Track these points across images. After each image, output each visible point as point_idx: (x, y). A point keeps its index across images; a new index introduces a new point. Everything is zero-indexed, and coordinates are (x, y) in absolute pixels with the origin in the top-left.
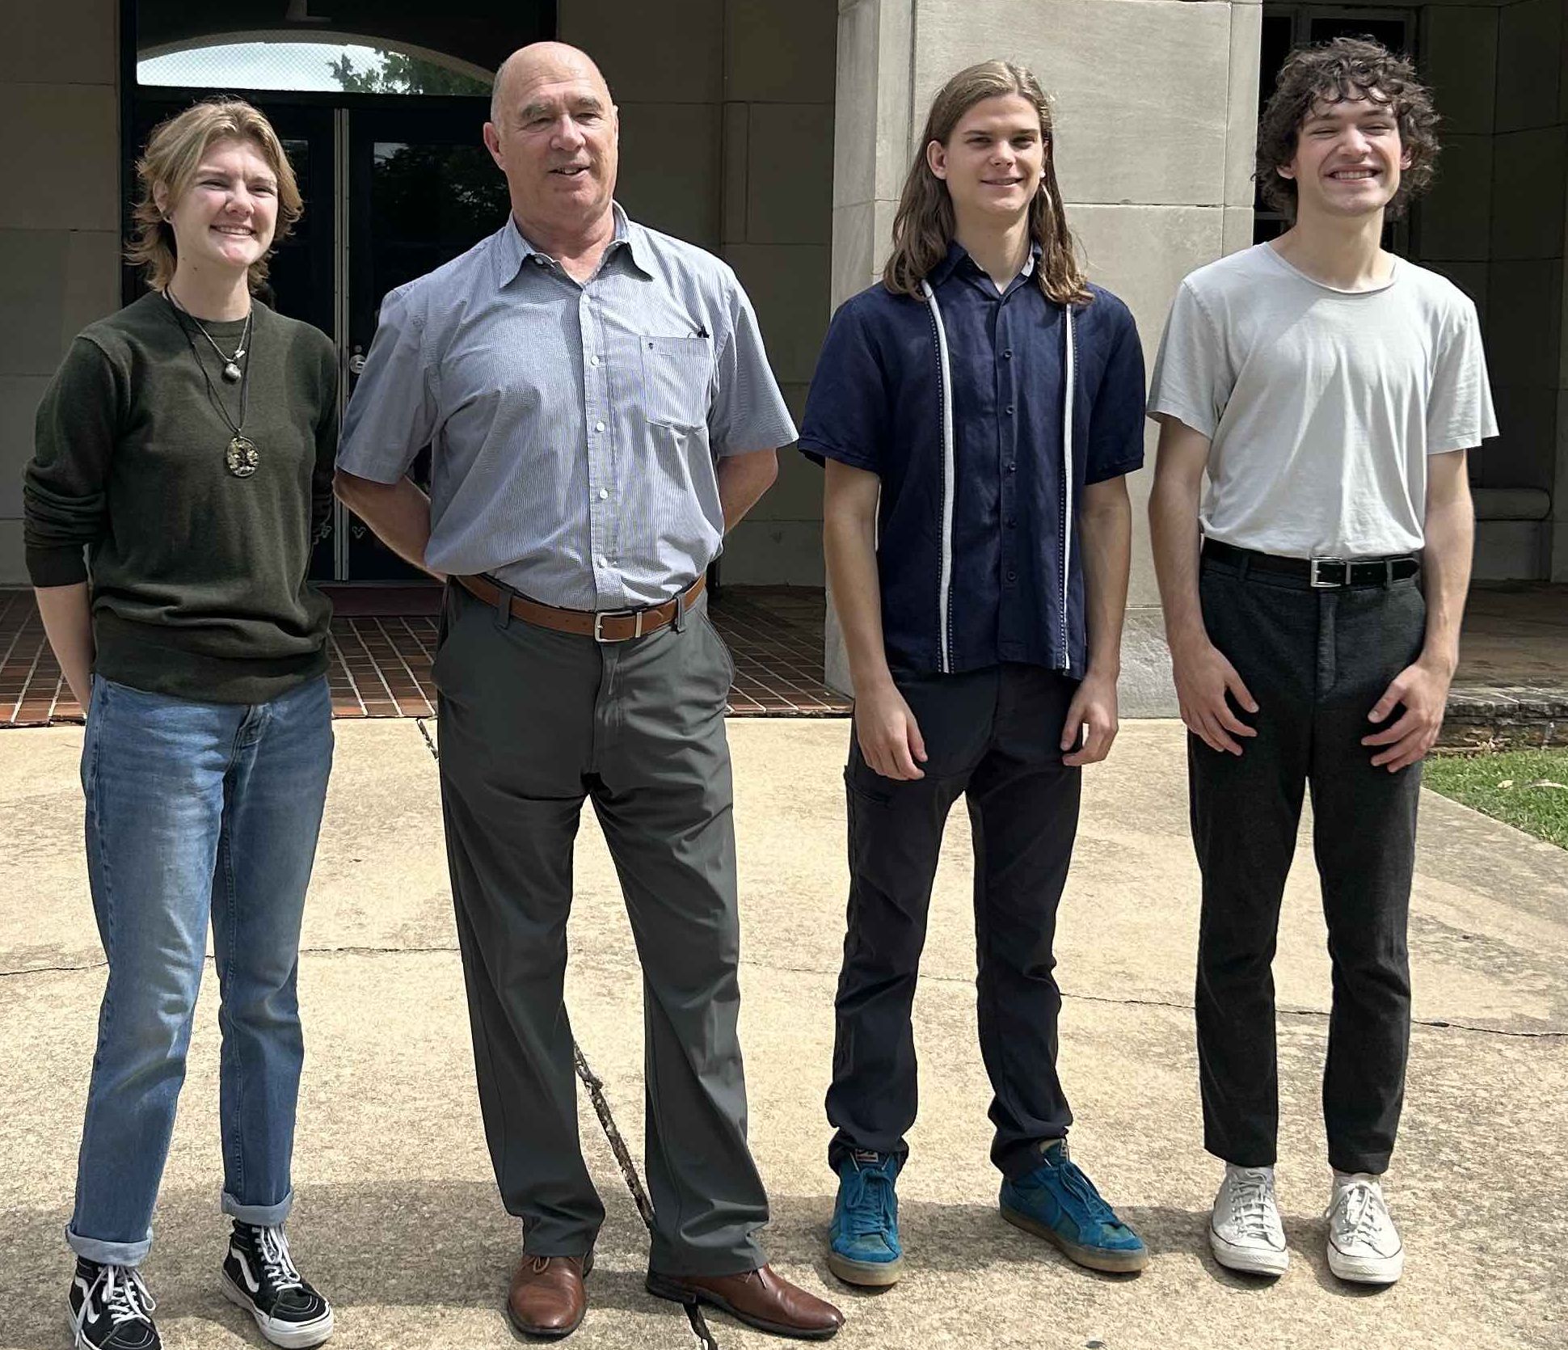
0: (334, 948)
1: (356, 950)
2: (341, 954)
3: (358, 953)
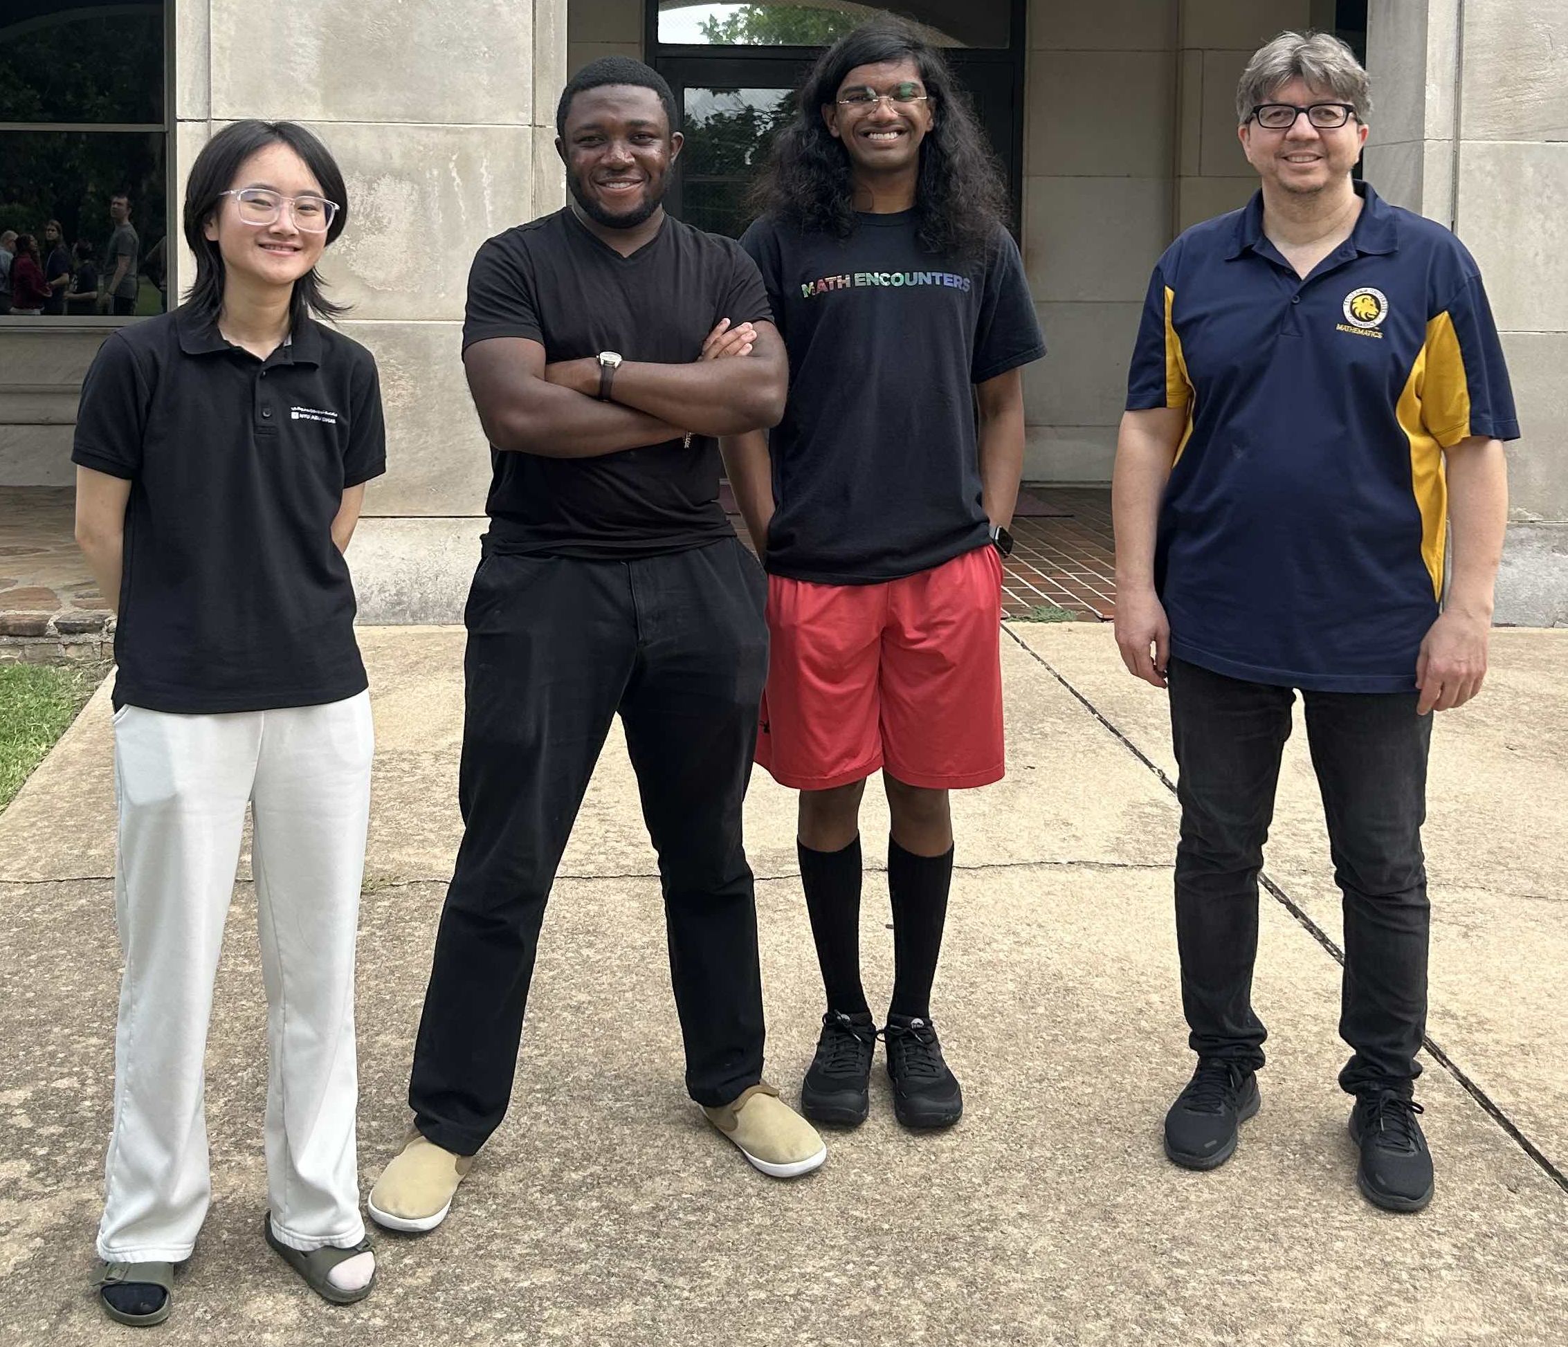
0: (1064, 862)
1: (1088, 864)
2: (1073, 867)
3: (1090, 867)
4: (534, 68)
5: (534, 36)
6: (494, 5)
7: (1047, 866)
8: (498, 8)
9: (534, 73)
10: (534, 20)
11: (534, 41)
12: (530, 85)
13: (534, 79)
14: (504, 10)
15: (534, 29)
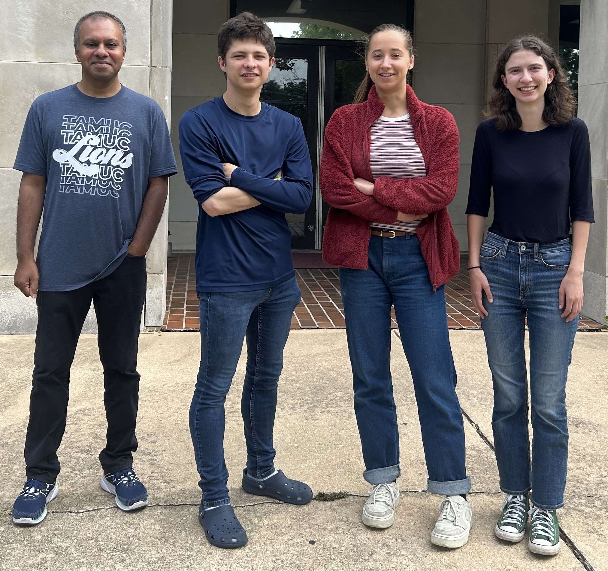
4: (151, 36)
5: (151, 19)
6: (130, 3)
7: (410, 494)
8: (132, 4)
9: (151, 39)
10: (151, 11)
11: (151, 22)
12: (149, 45)
13: (151, 42)
14: (136, 5)
15: (151, 16)
